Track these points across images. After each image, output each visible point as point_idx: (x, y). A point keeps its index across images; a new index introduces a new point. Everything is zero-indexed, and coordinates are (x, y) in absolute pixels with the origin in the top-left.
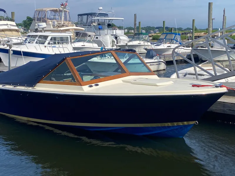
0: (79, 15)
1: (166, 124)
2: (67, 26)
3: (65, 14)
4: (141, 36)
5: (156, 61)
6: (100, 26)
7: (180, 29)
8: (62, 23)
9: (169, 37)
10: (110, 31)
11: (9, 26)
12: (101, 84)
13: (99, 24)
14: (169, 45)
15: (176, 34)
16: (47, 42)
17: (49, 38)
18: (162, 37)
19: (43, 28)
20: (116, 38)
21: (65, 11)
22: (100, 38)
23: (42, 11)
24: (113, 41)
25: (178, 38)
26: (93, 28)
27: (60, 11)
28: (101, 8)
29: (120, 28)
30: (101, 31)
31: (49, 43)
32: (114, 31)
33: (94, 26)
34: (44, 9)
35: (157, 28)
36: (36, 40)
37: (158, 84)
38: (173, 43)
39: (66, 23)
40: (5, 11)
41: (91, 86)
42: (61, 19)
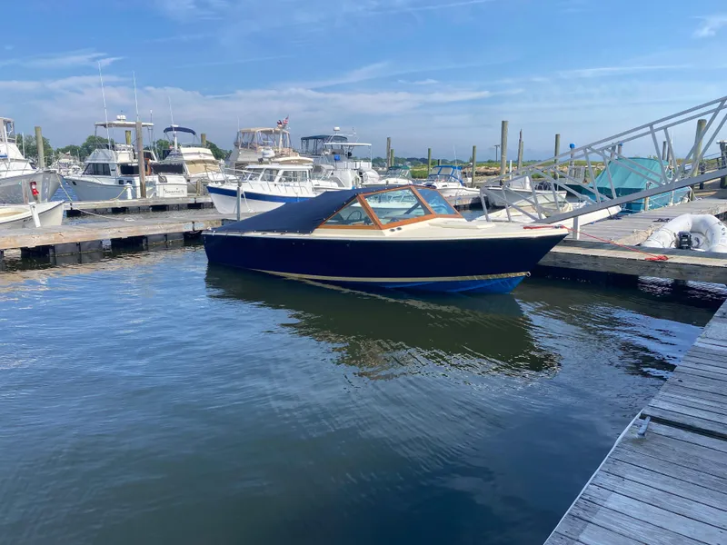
0: (303, 139)
1: (490, 277)
2: (288, 156)
3: (283, 137)
4: (398, 171)
5: (435, 205)
6: (337, 156)
7: (459, 161)
8: (280, 150)
9: (444, 171)
10: (351, 164)
11: (202, 155)
12: (404, 228)
13: (334, 153)
14: (446, 184)
15: (454, 168)
16: (278, 178)
17: (281, 173)
18: (435, 171)
19: (270, 159)
20: (361, 174)
21: (284, 133)
22: (337, 175)
23: (249, 132)
24: (357, 179)
25: (458, 173)
26: (325, 159)
27: (277, 133)
28: (337, 128)
29: (366, 160)
30: (338, 164)
31: (280, 180)
32: (358, 163)
33: (326, 155)
34: (252, 130)
35: (408, 160)
36: (261, 175)
37: (479, 227)
38: (450, 181)
39: (286, 150)
40: (194, 133)
41: (393, 230)
42: (278, 145)
